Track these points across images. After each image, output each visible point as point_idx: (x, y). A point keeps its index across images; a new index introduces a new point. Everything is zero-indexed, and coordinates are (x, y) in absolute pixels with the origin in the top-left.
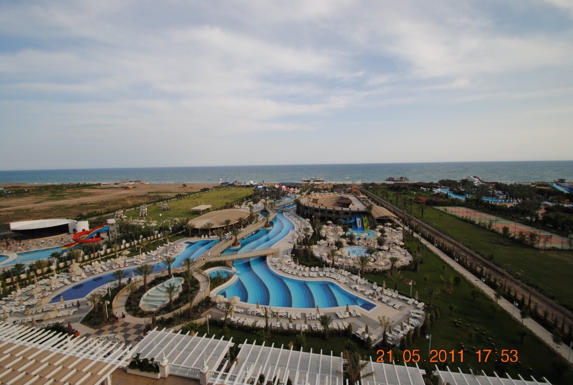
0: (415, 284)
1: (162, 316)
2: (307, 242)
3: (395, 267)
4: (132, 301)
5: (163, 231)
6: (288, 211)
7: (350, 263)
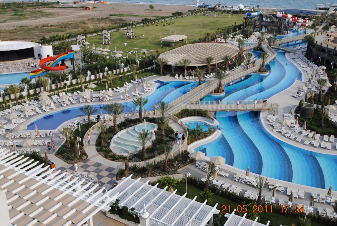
1: (135, 163)
2: (319, 99)
4: (103, 142)
5: (129, 64)
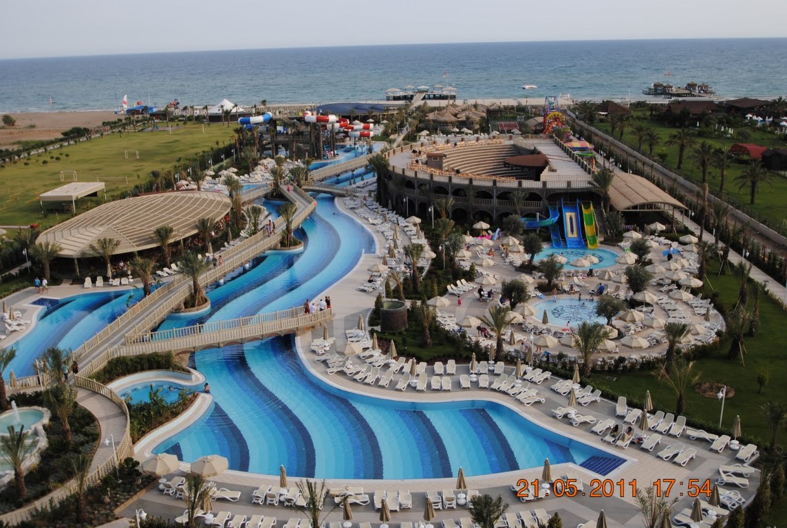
0: (731, 395)
2: (415, 287)
3: (678, 351)
6: (352, 195)
7: (549, 344)
